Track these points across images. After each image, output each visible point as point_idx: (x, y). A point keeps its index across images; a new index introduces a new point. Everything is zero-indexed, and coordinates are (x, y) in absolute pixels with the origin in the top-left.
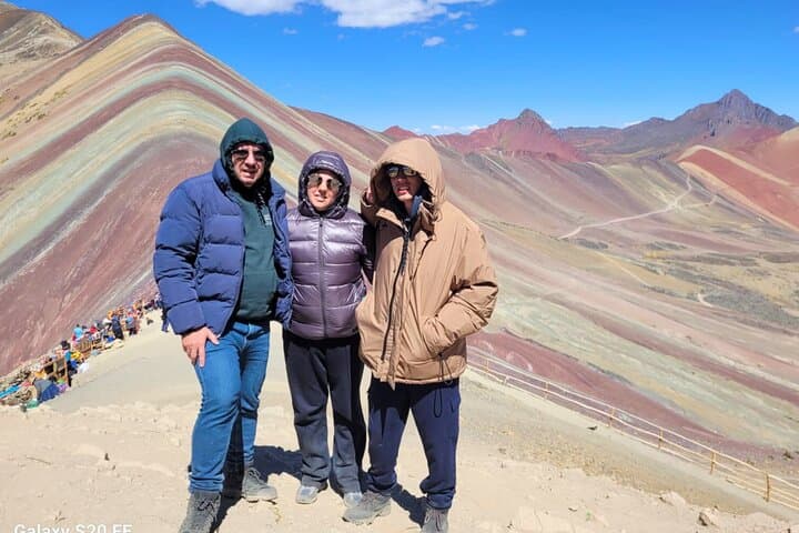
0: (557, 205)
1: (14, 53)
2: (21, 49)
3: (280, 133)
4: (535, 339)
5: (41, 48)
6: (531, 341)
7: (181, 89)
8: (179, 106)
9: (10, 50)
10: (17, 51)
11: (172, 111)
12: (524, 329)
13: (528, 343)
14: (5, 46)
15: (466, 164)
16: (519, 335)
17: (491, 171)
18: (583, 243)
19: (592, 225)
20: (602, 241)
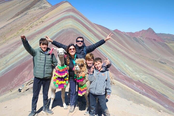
2: (40, 7)
5: (43, 7)
6: (145, 84)
9: (38, 7)
10: (39, 7)
11: (70, 23)
12: (144, 81)
14: (36, 6)
15: (133, 40)
16: (142, 82)
17: (139, 42)
18: (160, 62)
19: (163, 58)
20: (165, 62)
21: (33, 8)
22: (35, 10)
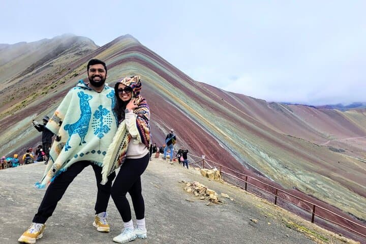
0: (316, 129)
1: (73, 53)
2: (77, 52)
3: (179, 82)
4: (314, 195)
5: (85, 51)
6: (312, 196)
7: (134, 61)
8: (132, 68)
9: (72, 52)
10: (75, 53)
11: (129, 69)
12: (307, 189)
13: (310, 197)
14: (70, 51)
15: (270, 107)
16: (304, 192)
17: (282, 111)
18: (331, 149)
19: (336, 140)
20: (341, 148)
21: (63, 54)
22: (68, 58)
